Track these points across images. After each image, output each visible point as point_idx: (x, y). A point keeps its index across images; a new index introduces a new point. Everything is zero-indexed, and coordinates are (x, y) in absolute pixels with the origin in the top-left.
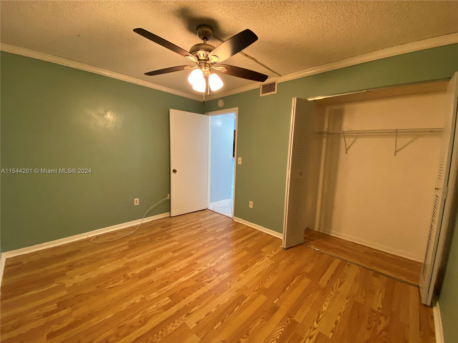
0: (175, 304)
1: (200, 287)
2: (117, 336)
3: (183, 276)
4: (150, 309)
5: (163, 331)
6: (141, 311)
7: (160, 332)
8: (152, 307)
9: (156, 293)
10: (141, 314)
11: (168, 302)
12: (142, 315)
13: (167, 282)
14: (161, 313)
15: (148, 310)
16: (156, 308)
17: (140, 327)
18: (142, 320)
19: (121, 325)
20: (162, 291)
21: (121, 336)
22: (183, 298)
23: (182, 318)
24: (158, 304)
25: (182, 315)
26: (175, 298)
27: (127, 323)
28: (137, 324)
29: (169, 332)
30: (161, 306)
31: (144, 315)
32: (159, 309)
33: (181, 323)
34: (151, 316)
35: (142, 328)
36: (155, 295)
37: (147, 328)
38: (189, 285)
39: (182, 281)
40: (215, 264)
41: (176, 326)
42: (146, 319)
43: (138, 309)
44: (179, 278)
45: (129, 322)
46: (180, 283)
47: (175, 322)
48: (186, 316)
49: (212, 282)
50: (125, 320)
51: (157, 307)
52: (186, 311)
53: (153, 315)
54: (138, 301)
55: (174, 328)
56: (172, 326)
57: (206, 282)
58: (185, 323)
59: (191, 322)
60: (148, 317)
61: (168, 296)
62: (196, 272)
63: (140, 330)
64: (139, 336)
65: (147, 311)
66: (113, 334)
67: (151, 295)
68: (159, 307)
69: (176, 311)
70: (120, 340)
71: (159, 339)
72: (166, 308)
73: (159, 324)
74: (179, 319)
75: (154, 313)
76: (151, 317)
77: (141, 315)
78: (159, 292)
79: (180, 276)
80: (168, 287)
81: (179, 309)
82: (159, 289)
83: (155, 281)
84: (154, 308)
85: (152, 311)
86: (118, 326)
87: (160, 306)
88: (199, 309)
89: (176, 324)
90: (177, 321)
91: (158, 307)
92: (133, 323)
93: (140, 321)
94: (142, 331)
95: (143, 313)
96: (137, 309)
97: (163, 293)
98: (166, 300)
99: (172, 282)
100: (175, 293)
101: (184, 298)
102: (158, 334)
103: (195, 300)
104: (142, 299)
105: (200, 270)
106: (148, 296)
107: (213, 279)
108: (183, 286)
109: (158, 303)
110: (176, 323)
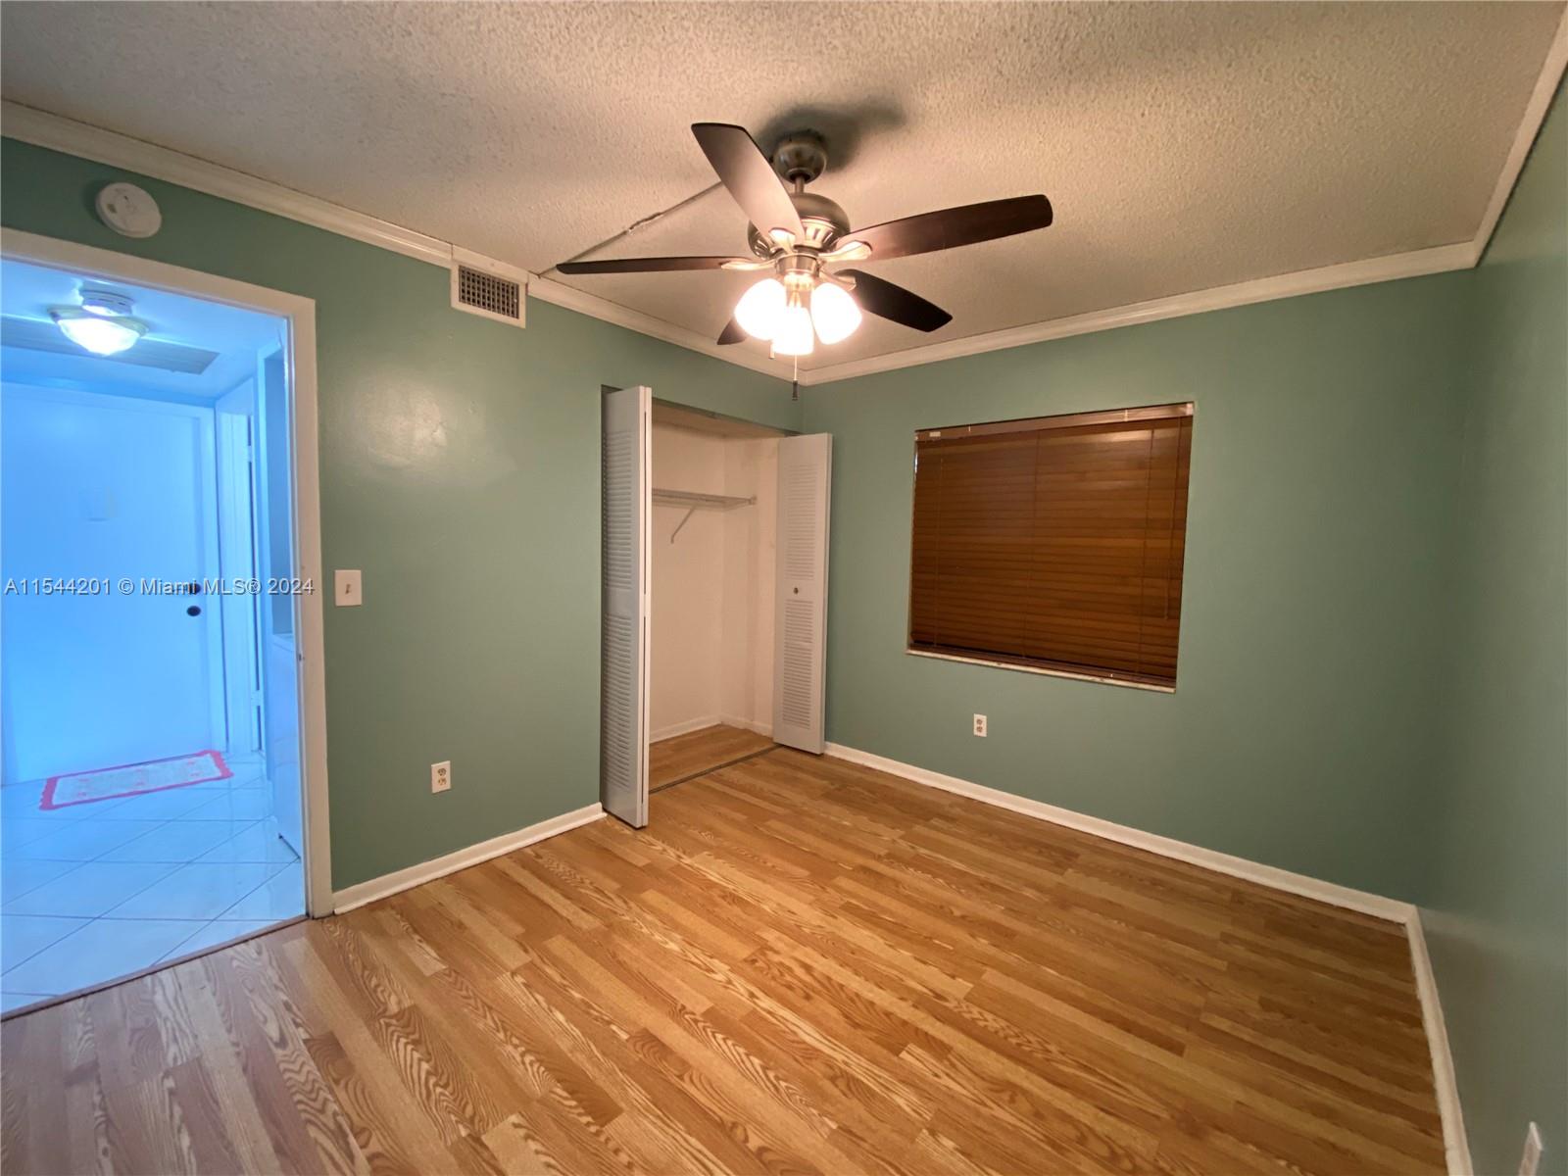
0: (917, 1030)
1: (836, 985)
2: (1082, 1140)
3: (792, 1037)
4: (965, 1092)
5: (1006, 1038)
6: (978, 1114)
7: (1014, 1041)
8: (951, 1086)
9: (895, 1097)
10: (990, 1111)
11: (919, 1051)
12: (989, 1103)
13: (833, 1080)
14: (961, 1056)
15: (968, 1094)
16: (953, 1075)
17: (1025, 1092)
18: (1006, 1096)
19: (1049, 1149)
20: (881, 1081)
21: (1076, 1128)
22: (891, 1020)
23: (956, 1007)
24: (936, 1075)
25: (946, 1008)
26: (893, 1036)
27: (1035, 1136)
28: (1024, 1105)
29: (1003, 1023)
30: (937, 1064)
31: (988, 1097)
32: (953, 1065)
33: (967, 1007)
34: (983, 1079)
35: (1026, 1084)
36: (904, 1099)
37: (1020, 1076)
38: (833, 1012)
39: (817, 1036)
40: (716, 961)
41: (981, 1014)
42: (996, 1087)
43: (978, 1125)
44: (803, 1046)
45: (1028, 1129)
46: (829, 1038)
47: (973, 1019)
48: (946, 1000)
49: (808, 961)
50: (1031, 1144)
51: (947, 1075)
52: (933, 1003)
53: (976, 1074)
54: (950, 1144)
55: (989, 1017)
56: (986, 1020)
57: (812, 975)
58: (965, 999)
59: (957, 989)
60: (992, 1086)
61: (895, 1059)
62: (766, 1003)
63: (1035, 1090)
64: (1050, 1086)
65: (971, 1096)
66: (1085, 1154)
67: (908, 1109)
68: (945, 1066)
69: (938, 1024)
70: (1086, 1125)
71: (1031, 1038)
72: (939, 1049)
73: (995, 1050)
74: (960, 1012)
75: (970, 1074)
76: (984, 1076)
77: (991, 1108)
78: (887, 1088)
79: (795, 1045)
80: (858, 1067)
81: (932, 1020)
82: (873, 1094)
83: (834, 1126)
84: (953, 1079)
85: (963, 1082)
86: (1059, 1156)
87: (943, 1068)
88: (913, 978)
89: (978, 1016)
90: (967, 1016)
91: (948, 1071)
92: (1028, 1118)
93: (1012, 1101)
94: (1032, 1082)
95: (985, 1105)
96: (979, 1128)
97: (885, 1075)
98: (914, 1057)
99: (829, 1063)
100: (877, 1041)
101: (888, 1014)
102: (1019, 1045)
103: (889, 991)
104: (933, 1133)
105: (752, 995)
106: (917, 1116)
107: (793, 961)
108: (842, 1026)
109: (931, 1077)
110: (975, 1017)
